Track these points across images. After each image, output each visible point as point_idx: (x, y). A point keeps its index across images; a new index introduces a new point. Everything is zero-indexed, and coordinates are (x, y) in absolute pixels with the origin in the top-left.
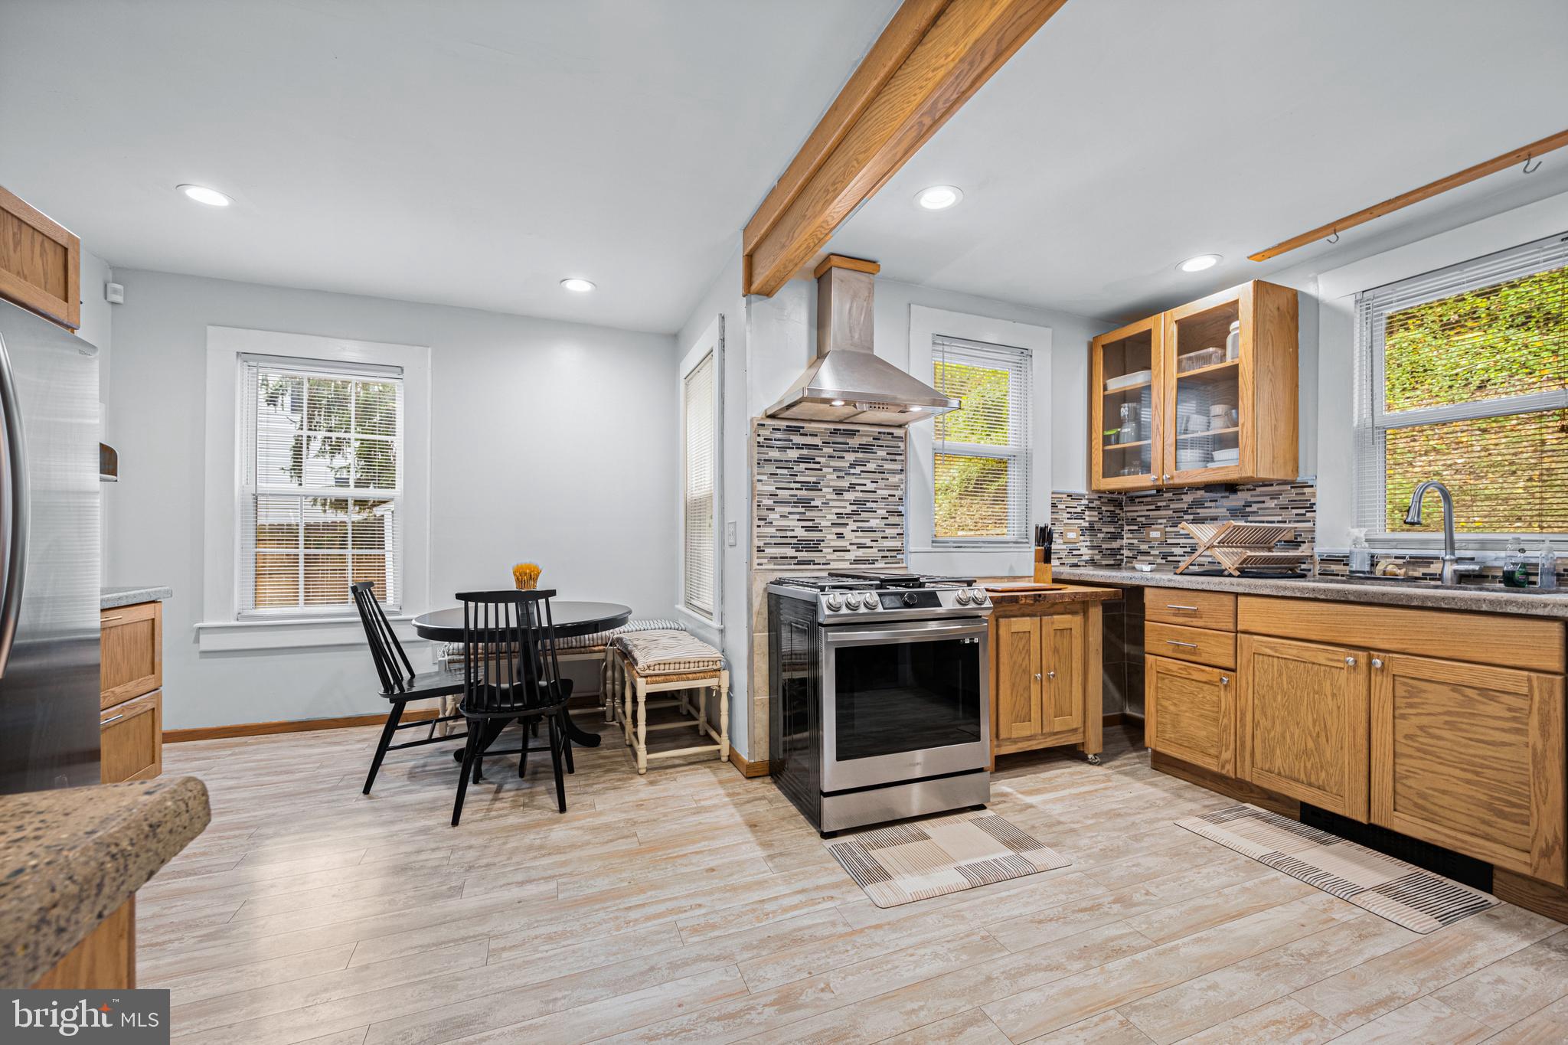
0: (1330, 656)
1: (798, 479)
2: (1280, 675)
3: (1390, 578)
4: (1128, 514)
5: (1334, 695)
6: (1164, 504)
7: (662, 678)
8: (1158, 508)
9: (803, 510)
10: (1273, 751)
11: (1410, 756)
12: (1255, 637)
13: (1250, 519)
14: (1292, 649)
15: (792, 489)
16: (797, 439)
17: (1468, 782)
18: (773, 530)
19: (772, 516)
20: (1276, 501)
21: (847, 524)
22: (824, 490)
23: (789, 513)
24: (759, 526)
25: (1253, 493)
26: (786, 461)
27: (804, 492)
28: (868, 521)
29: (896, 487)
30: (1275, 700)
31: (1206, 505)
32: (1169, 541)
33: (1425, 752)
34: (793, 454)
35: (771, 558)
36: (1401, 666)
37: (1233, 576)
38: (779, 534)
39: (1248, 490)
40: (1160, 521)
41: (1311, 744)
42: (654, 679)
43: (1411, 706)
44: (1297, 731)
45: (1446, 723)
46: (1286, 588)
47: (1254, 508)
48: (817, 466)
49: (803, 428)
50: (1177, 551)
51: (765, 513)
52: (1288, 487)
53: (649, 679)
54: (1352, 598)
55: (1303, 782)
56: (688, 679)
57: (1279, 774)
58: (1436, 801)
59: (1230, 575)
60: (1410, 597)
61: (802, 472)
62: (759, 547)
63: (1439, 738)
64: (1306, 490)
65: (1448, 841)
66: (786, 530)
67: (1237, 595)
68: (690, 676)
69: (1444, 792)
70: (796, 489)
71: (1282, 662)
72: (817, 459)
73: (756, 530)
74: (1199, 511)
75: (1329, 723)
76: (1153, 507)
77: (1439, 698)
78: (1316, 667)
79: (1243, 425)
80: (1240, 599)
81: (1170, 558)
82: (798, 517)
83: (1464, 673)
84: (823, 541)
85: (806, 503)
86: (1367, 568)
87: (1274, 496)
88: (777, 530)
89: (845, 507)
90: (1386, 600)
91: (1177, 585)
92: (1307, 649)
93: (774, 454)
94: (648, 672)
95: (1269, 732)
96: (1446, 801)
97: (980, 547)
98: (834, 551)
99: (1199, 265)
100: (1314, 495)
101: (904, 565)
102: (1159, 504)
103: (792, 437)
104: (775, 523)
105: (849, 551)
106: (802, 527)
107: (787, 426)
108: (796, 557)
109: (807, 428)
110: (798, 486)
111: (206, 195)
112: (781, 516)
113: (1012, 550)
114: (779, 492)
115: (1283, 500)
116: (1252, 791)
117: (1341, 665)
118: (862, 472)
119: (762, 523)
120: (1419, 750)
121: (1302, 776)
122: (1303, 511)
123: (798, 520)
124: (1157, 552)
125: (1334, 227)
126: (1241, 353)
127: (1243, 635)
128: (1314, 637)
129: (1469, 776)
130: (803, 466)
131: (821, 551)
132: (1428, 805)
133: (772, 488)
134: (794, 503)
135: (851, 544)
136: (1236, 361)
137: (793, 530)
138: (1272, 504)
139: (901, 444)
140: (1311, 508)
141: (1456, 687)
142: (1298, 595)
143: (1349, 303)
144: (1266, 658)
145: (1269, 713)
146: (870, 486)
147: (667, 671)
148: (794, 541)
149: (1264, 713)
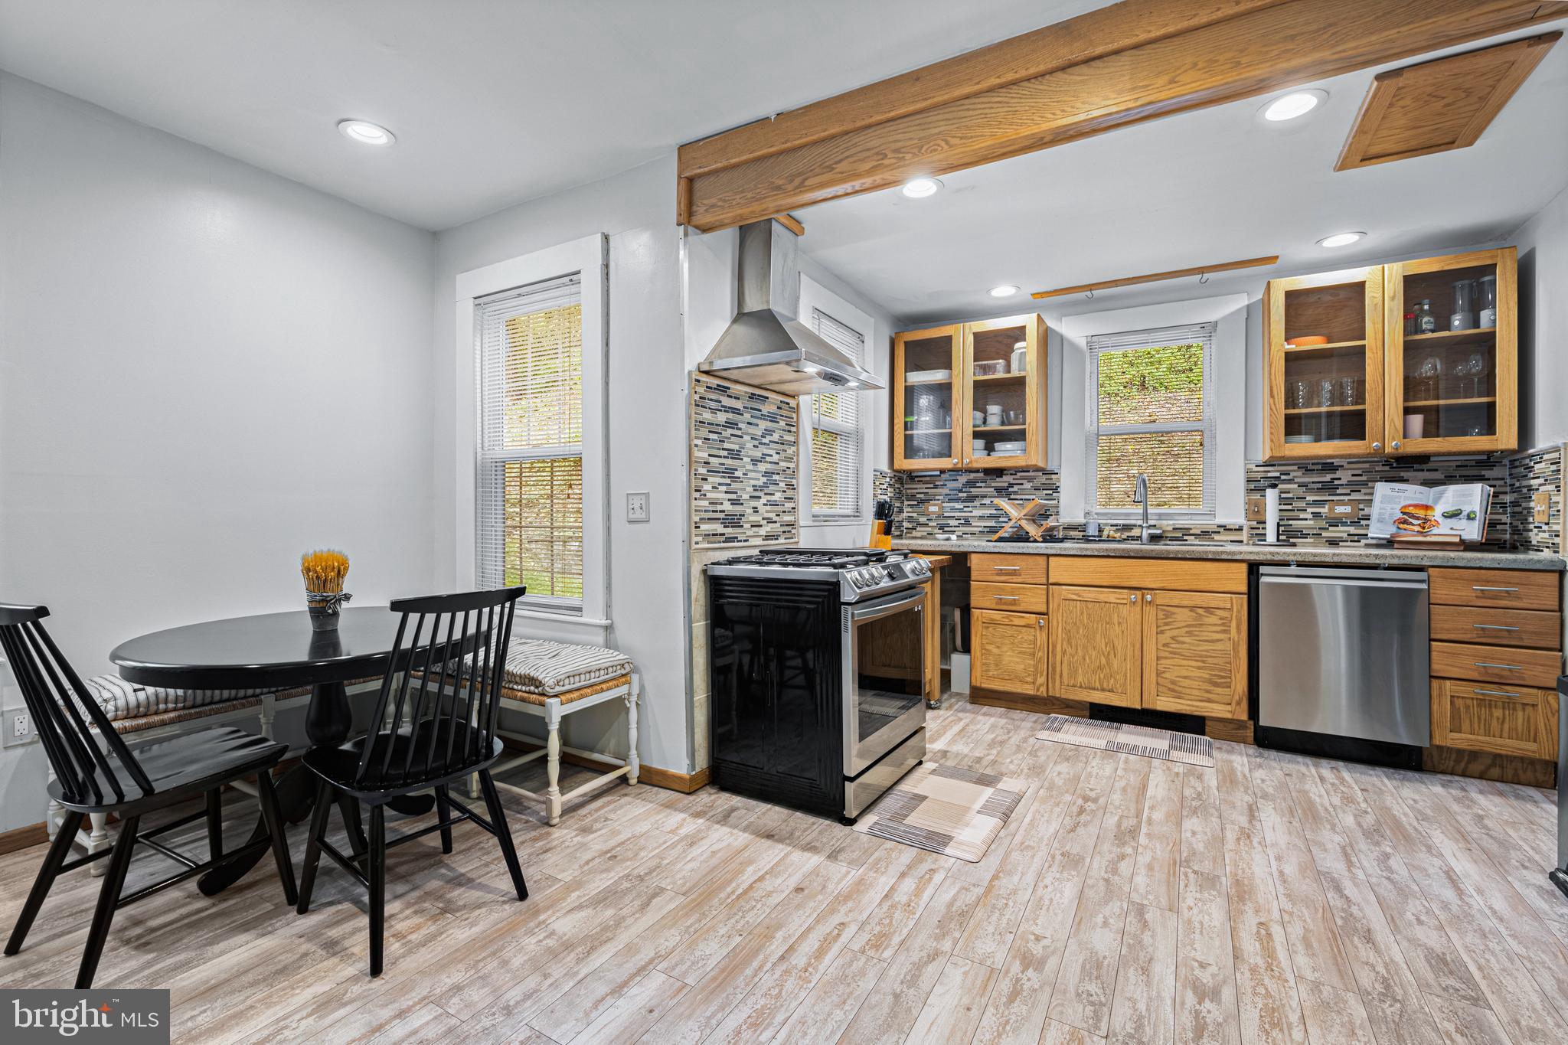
0: (1118, 596)
1: (726, 445)
2: (1082, 613)
3: (1111, 540)
4: (909, 491)
5: (1119, 623)
6: (942, 483)
7: (575, 695)
8: (936, 487)
9: (728, 481)
10: (1076, 671)
11: (1166, 658)
12: (1064, 587)
13: (1012, 497)
14: (1090, 594)
15: (720, 457)
16: (726, 402)
17: (1199, 668)
18: (705, 503)
19: (707, 487)
20: (1031, 484)
21: (760, 497)
22: (745, 459)
23: (720, 484)
24: (696, 499)
25: (1015, 477)
26: (717, 425)
27: (728, 462)
28: (774, 494)
29: (789, 459)
30: (1078, 633)
31: (978, 485)
32: (946, 514)
33: (1175, 653)
34: (722, 417)
35: (705, 535)
36: (1162, 598)
37: (1038, 542)
38: (712, 508)
39: (1011, 474)
40: (937, 498)
41: (1103, 661)
42: (569, 696)
43: (1166, 624)
44: (1094, 653)
45: (1187, 632)
46: (1087, 549)
47: (1015, 488)
48: (739, 433)
49: (729, 388)
50: (953, 522)
51: (700, 483)
52: (1041, 474)
53: (563, 698)
54: (1133, 555)
55: (1098, 689)
56: (602, 691)
57: (1081, 687)
58: (1181, 684)
59: (1035, 541)
60: (1168, 552)
61: (729, 438)
62: (696, 523)
63: (1183, 643)
64: (1053, 476)
65: (1188, 708)
66: (716, 504)
67: (1048, 556)
68: (604, 686)
69: (1185, 677)
70: (725, 457)
71: (1083, 604)
72: (740, 425)
73: (694, 503)
74: (972, 490)
75: (1116, 643)
76: (932, 486)
77: (1183, 616)
78: (1107, 605)
79: (1029, 424)
80: (1051, 559)
81: (946, 529)
82: (724, 488)
83: (1197, 599)
84: (744, 515)
85: (729, 472)
86: (1097, 534)
87: (1030, 480)
88: (710, 503)
89: (759, 479)
90: (1154, 555)
91: (1001, 551)
92: (1102, 593)
93: (707, 416)
94: (558, 689)
95: (1073, 657)
96: (1187, 683)
97: (837, 521)
98: (752, 526)
99: (1003, 292)
100: (1058, 480)
101: (796, 540)
102: (937, 483)
103: (721, 398)
104: (709, 495)
105: (761, 526)
106: (729, 500)
107: (718, 385)
108: (724, 534)
109: (733, 389)
110: (725, 453)
112: (713, 487)
113: (853, 523)
114: (712, 460)
115: (1037, 483)
116: (1053, 704)
117: (1125, 602)
118: (770, 441)
119: (697, 495)
120: (1171, 653)
121: (1098, 685)
122: (1051, 492)
123: (726, 492)
124: (935, 524)
125: (1090, 287)
126: (1028, 368)
127: (1054, 587)
128: (1105, 584)
129: (1200, 664)
130: (730, 431)
131: (742, 526)
132: (1177, 688)
133: (705, 455)
134: (723, 472)
135: (763, 519)
136: (1023, 374)
137: (722, 504)
138: (1028, 485)
139: (794, 415)
140: (1056, 490)
141: (1192, 608)
142: (1096, 554)
143: (1082, 343)
144: (1071, 602)
145: (1074, 643)
146: (775, 458)
147: (577, 685)
148: (722, 516)
149: (1069, 643)
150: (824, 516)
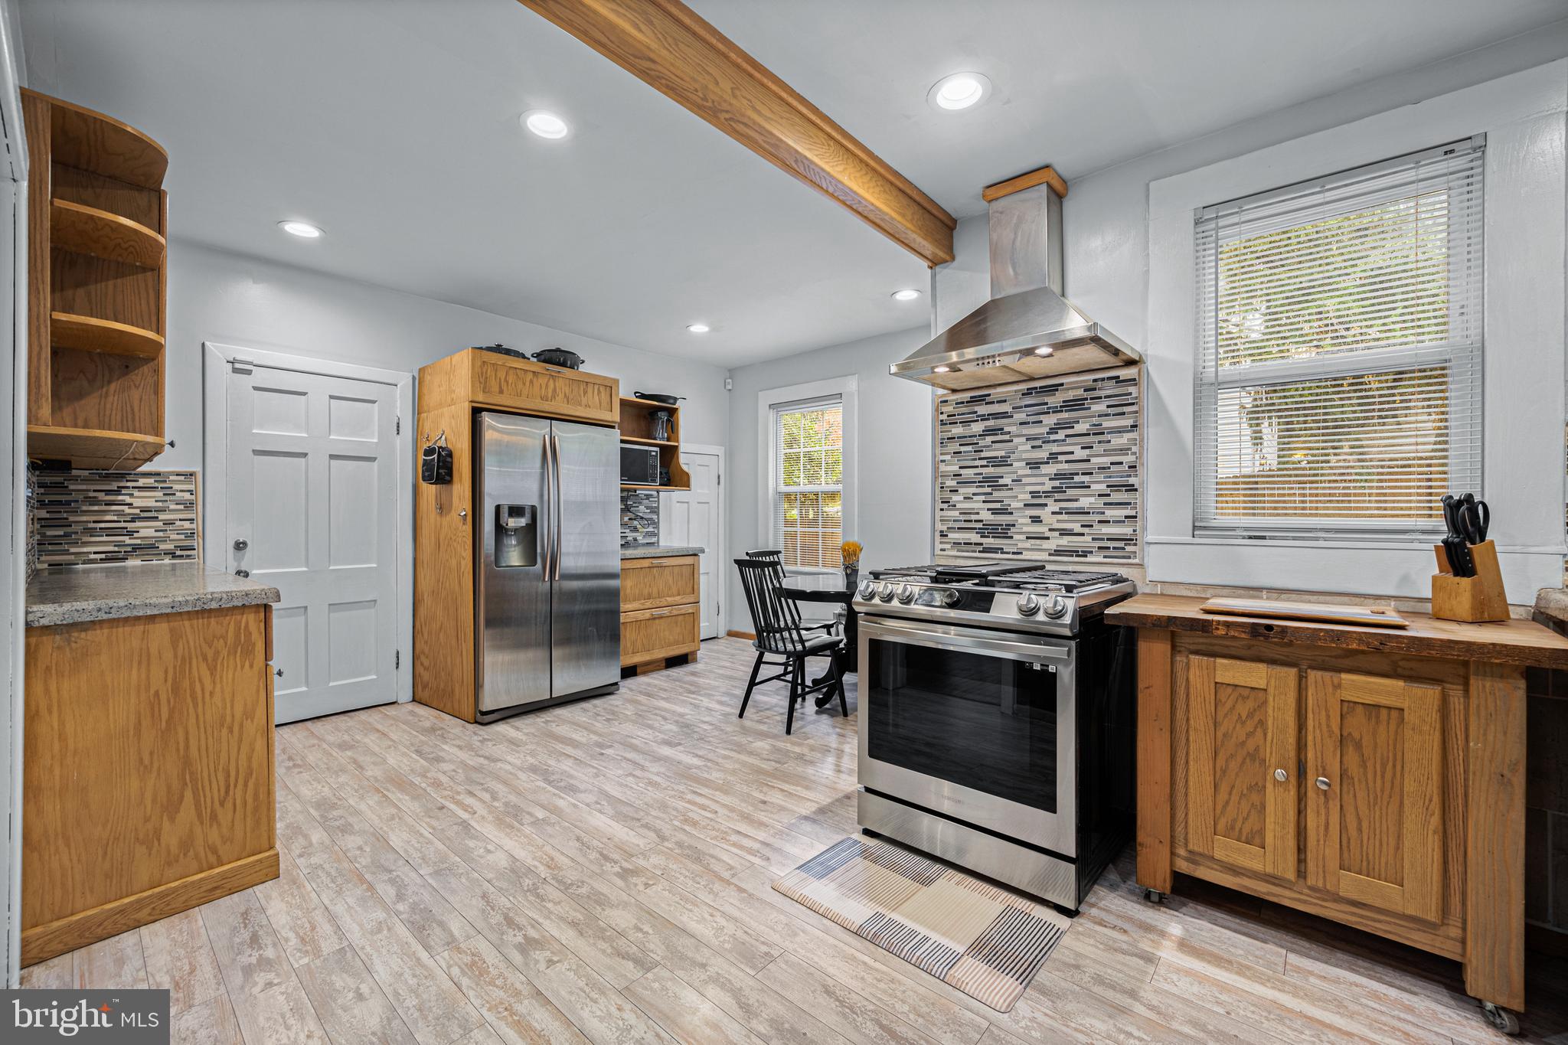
1: (983, 455)
9: (989, 490)
15: (977, 467)
16: (982, 409)
18: (956, 513)
19: (955, 498)
21: (1046, 505)
22: (1015, 464)
23: (974, 494)
24: (942, 510)
26: (970, 437)
27: (991, 470)
28: (1076, 500)
34: (977, 428)
35: (954, 543)
38: (962, 517)
48: (1007, 437)
49: (989, 395)
51: (947, 495)
61: (988, 446)
62: (941, 532)
66: (970, 513)
70: (982, 466)
72: (1006, 429)
73: (938, 514)
82: (983, 498)
84: (1014, 525)
85: (992, 482)
88: (960, 513)
89: (1044, 484)
93: (957, 430)
98: (1027, 538)
101: (1136, 561)
103: (976, 409)
104: (958, 506)
105: (1048, 538)
106: (988, 510)
107: (971, 397)
108: (982, 544)
109: (994, 394)
110: (984, 462)
111: (699, 328)
112: (965, 498)
114: (962, 471)
118: (1067, 436)
119: (945, 506)
123: (984, 502)
130: (989, 439)
131: (1012, 537)
133: (955, 468)
134: (979, 482)
135: (1050, 530)
137: (978, 513)
146: (1080, 454)
148: (980, 525)
150: (1246, 529)
